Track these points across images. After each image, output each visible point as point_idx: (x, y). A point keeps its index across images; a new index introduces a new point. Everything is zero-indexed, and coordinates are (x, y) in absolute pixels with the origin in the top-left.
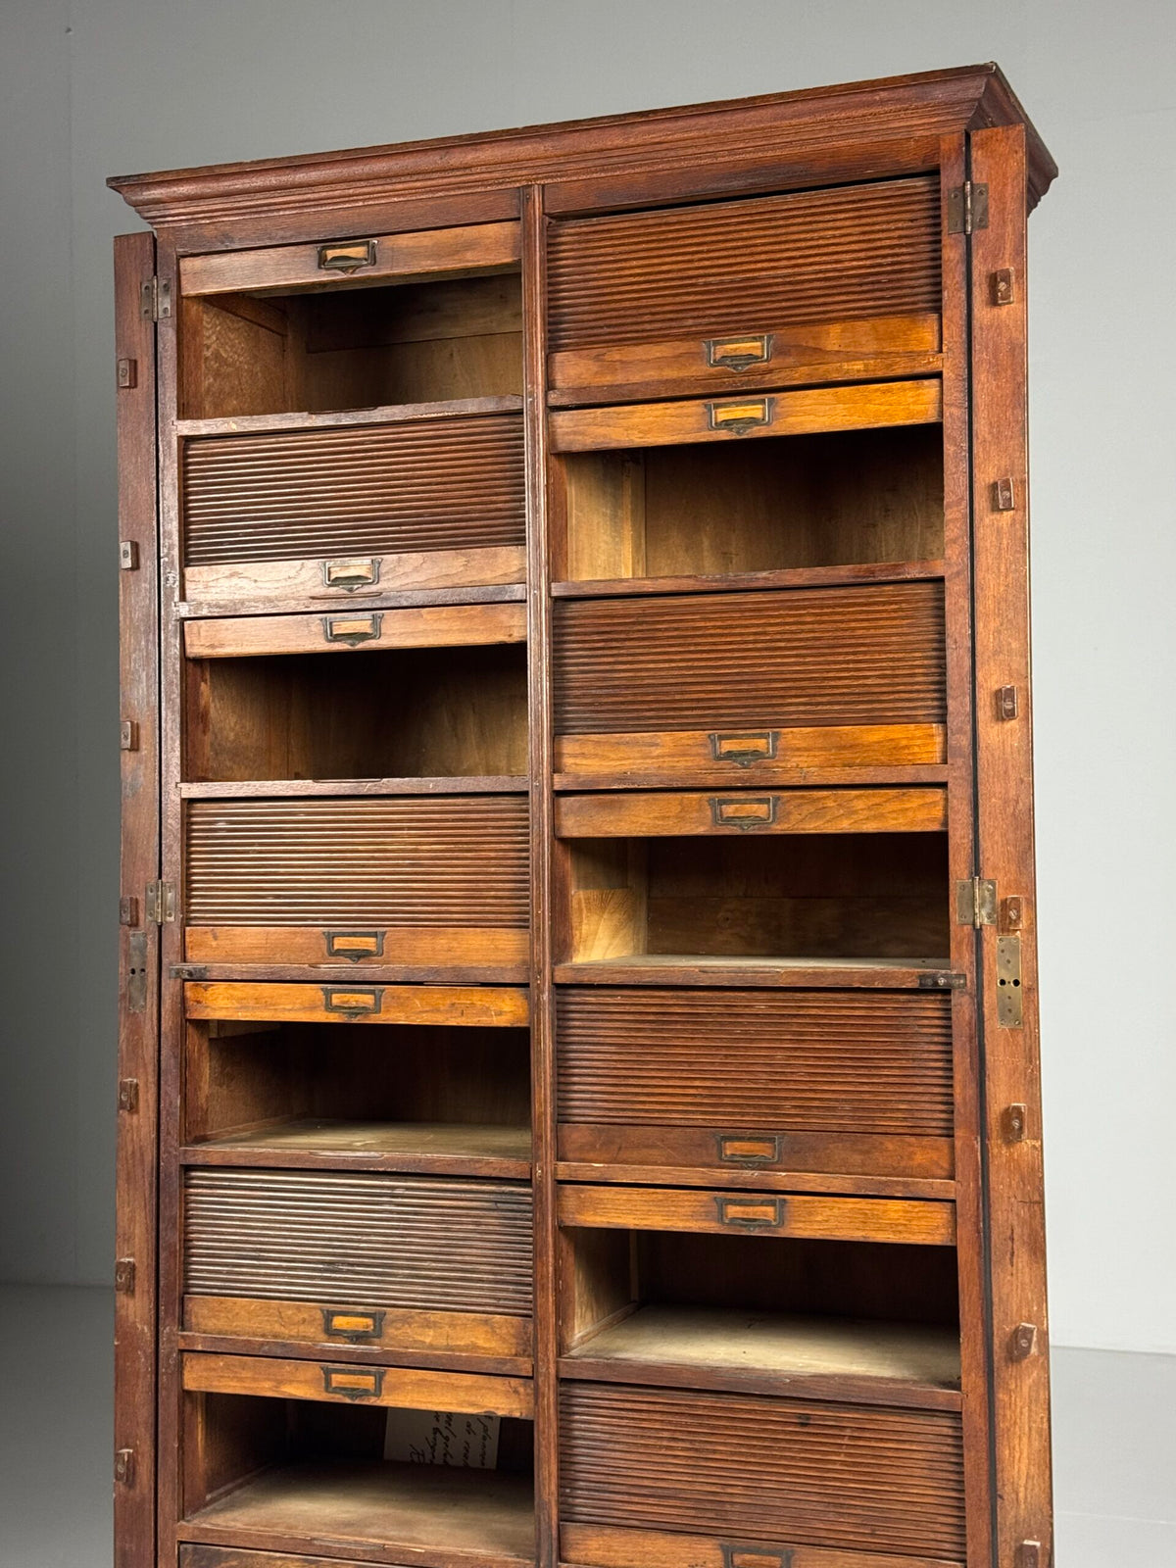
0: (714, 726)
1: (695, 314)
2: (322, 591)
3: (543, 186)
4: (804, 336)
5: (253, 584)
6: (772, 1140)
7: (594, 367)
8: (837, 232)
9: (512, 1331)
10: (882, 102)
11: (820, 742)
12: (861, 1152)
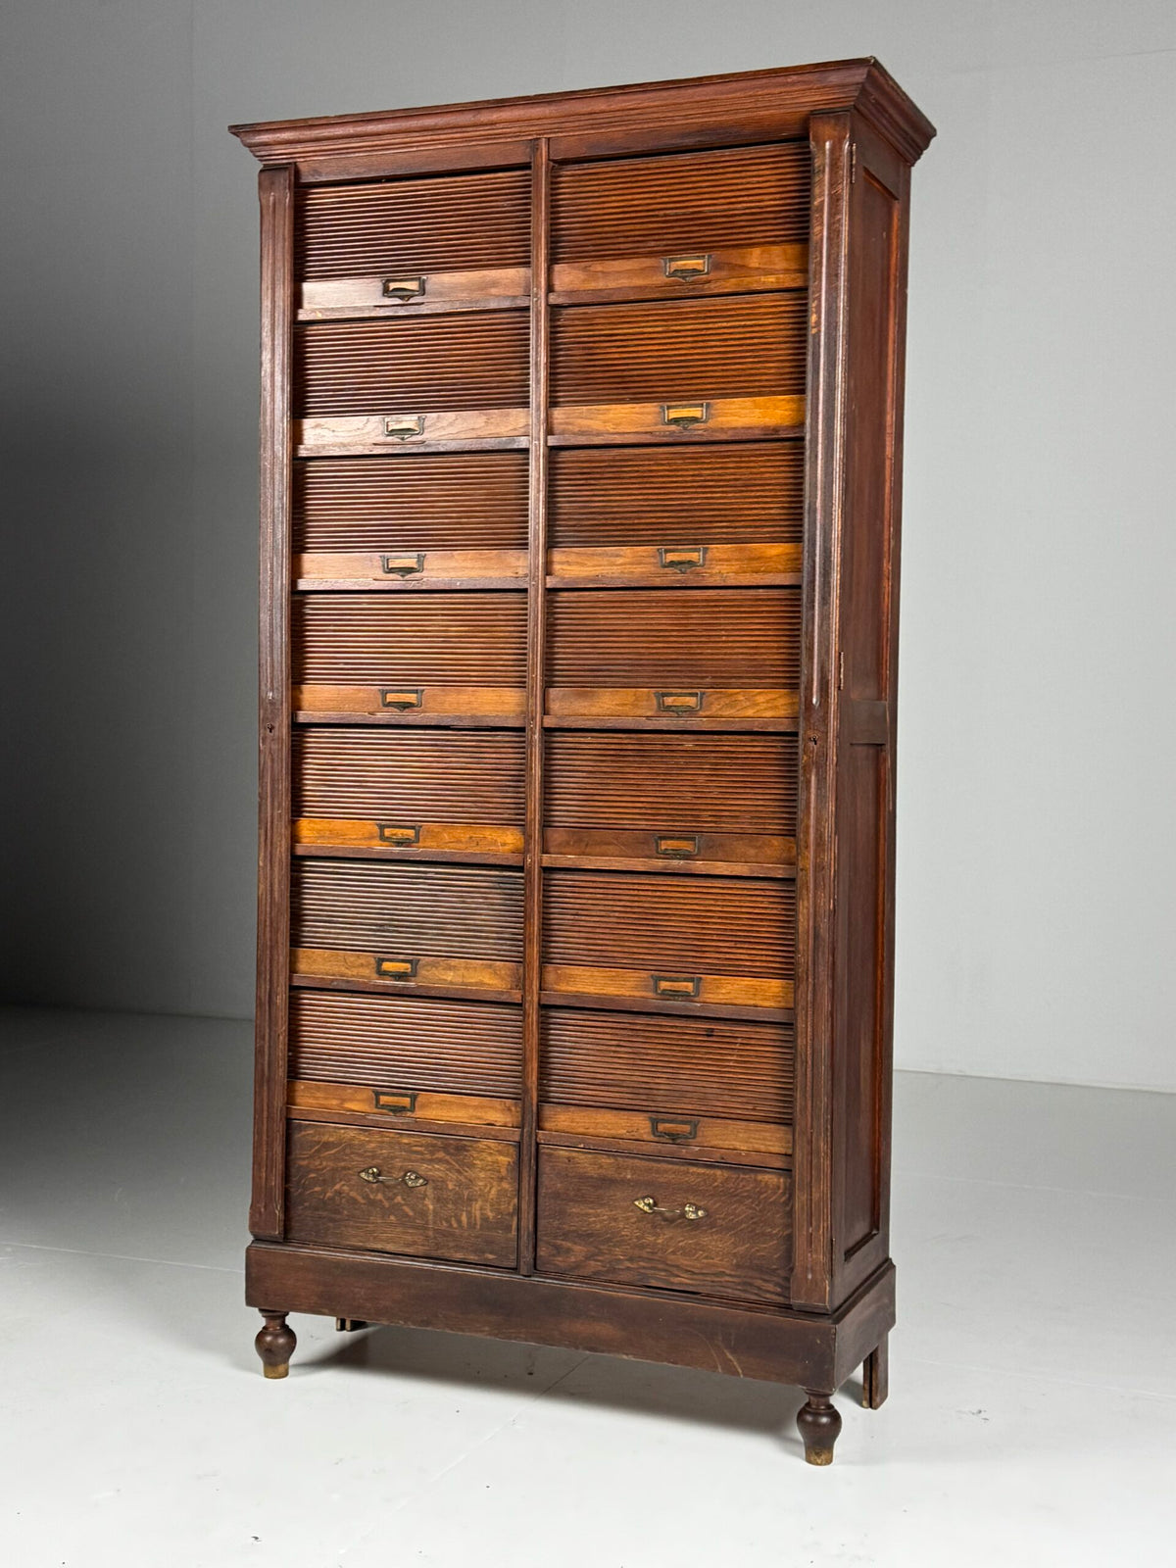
0: (662, 543)
1: (657, 237)
2: (382, 439)
3: (549, 139)
4: (734, 257)
5: (332, 434)
6: (693, 839)
7: (582, 276)
8: (760, 179)
9: (508, 973)
10: (793, 84)
11: (737, 555)
12: (757, 848)
